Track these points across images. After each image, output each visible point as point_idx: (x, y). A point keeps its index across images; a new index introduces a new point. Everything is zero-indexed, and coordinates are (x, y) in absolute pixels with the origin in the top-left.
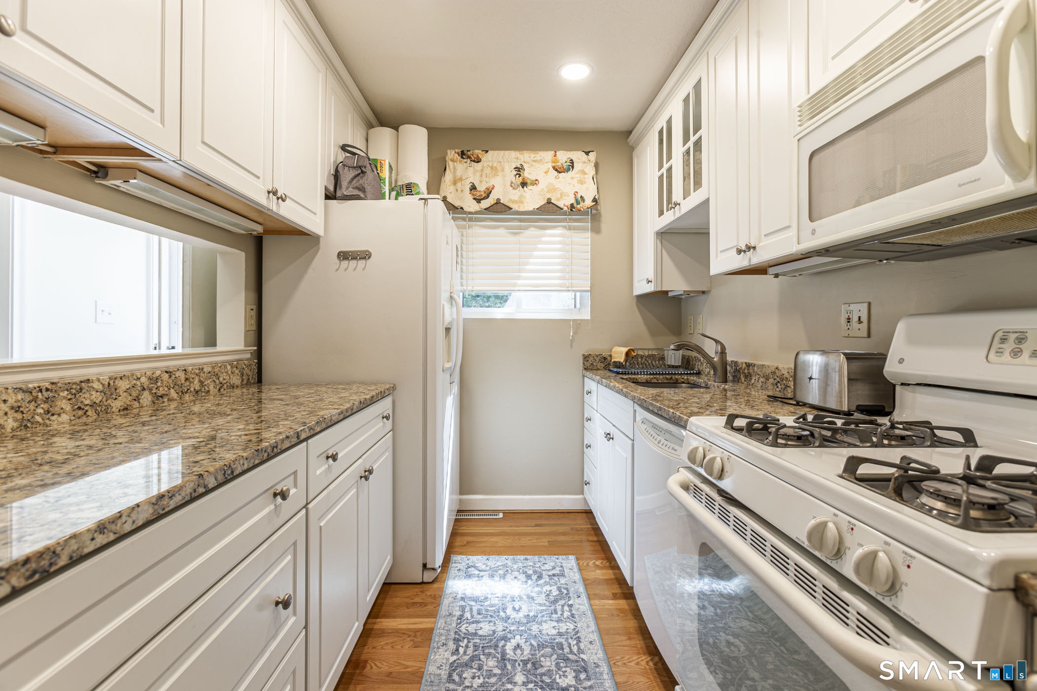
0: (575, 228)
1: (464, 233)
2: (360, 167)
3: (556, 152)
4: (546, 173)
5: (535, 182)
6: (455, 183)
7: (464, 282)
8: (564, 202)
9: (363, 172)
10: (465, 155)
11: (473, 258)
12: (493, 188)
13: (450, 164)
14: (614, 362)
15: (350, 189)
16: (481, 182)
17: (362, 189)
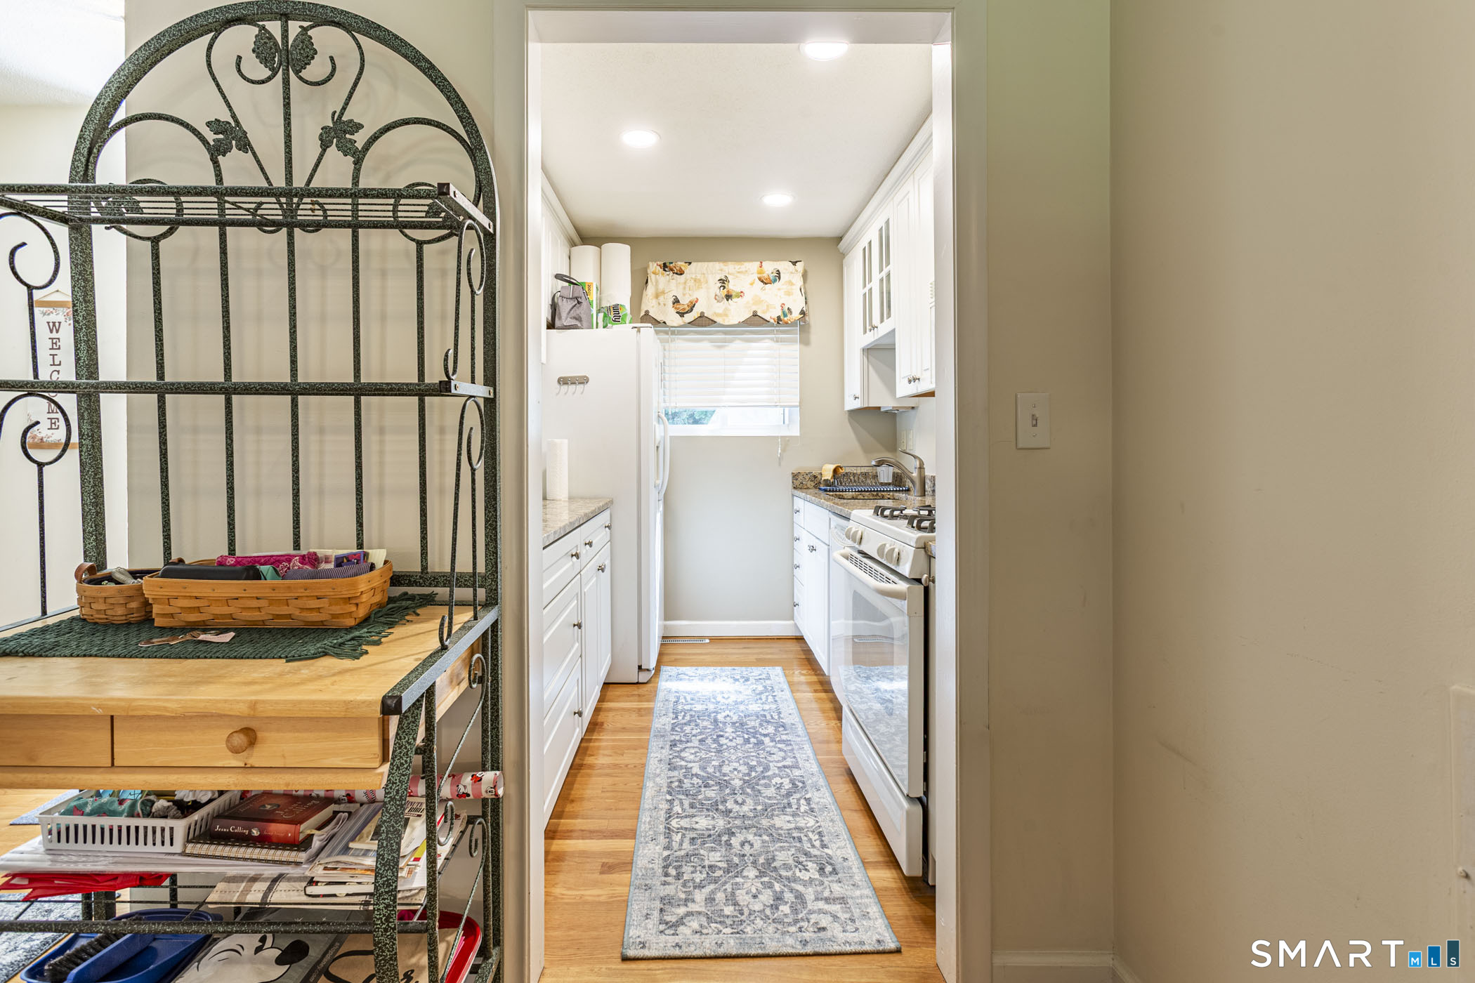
0: (782, 341)
1: (667, 348)
2: (576, 298)
3: (761, 263)
4: (752, 284)
5: (741, 294)
6: (657, 296)
7: (667, 398)
8: (771, 314)
9: (579, 303)
10: (667, 267)
11: (676, 374)
12: (697, 302)
13: (652, 278)
14: (824, 480)
15: (569, 319)
16: (684, 295)
17: (578, 319)
